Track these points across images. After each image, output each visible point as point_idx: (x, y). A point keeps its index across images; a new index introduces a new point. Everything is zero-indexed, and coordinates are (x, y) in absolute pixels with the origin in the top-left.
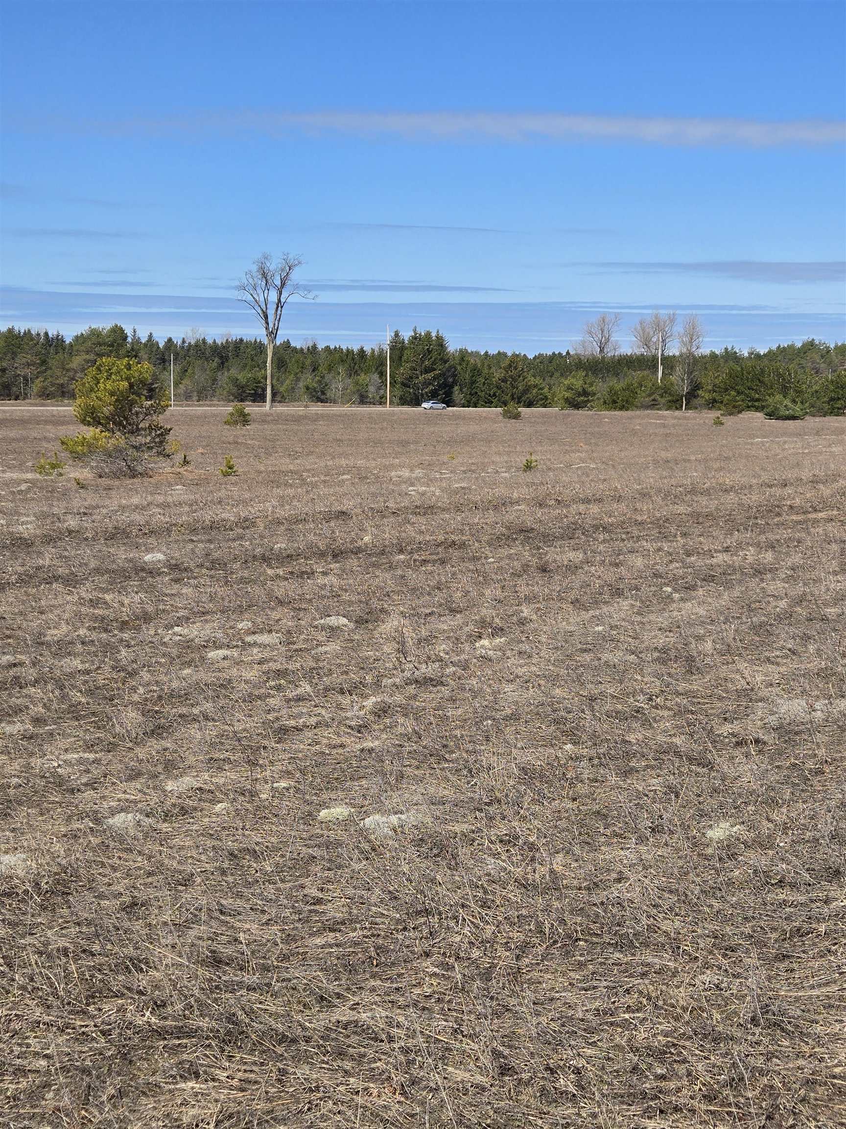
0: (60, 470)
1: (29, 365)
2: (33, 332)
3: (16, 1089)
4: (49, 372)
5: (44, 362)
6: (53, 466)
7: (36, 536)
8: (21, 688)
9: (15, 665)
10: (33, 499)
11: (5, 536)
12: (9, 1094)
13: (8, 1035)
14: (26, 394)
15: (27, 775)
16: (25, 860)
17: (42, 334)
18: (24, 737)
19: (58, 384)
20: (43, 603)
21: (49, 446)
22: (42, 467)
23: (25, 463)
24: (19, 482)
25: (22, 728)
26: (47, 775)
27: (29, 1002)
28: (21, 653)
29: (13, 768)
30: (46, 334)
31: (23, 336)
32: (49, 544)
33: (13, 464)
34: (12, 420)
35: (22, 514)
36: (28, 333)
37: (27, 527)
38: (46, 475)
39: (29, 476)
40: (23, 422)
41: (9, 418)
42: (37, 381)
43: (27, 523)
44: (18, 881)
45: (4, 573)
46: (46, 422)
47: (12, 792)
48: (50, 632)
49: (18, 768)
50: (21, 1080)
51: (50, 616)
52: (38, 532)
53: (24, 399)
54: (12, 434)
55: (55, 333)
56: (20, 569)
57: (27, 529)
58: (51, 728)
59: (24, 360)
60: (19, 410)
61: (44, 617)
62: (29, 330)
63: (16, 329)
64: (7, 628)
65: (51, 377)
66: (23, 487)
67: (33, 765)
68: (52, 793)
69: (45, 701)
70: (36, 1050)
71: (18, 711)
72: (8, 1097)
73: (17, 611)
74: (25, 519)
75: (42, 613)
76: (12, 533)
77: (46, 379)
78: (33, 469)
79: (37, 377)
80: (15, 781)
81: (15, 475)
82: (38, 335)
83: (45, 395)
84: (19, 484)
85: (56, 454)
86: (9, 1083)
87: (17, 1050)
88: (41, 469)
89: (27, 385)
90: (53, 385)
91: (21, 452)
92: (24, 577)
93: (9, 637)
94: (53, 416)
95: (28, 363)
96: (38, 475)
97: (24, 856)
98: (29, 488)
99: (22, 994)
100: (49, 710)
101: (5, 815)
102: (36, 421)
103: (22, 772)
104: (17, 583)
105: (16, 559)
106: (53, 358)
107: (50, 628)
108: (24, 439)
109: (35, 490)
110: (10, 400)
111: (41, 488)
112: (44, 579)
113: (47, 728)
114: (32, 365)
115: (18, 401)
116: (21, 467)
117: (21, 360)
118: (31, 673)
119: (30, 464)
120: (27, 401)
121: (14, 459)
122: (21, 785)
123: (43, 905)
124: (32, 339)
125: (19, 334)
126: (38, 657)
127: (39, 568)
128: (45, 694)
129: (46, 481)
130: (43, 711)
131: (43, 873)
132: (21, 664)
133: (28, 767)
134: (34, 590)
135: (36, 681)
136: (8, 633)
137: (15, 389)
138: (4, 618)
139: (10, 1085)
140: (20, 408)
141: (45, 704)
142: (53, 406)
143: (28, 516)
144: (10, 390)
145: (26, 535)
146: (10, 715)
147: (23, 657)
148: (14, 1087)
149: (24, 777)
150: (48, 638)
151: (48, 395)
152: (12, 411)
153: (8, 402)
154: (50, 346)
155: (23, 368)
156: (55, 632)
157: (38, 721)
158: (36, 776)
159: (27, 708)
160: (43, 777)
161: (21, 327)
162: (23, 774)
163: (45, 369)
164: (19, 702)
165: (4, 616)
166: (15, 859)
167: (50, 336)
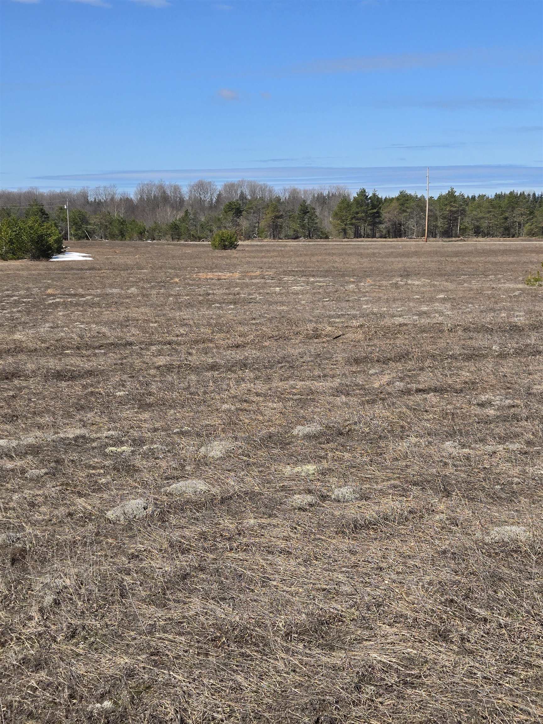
0: (540, 283)
1: (522, 215)
2: (526, 194)
3: (526, 675)
4: (535, 219)
5: (531, 213)
6: (536, 280)
7: (526, 325)
8: (518, 421)
9: (513, 406)
10: (523, 301)
11: (506, 324)
12: (522, 677)
13: (519, 640)
14: (519, 234)
15: (524, 477)
16: (525, 531)
17: (531, 194)
18: (521, 453)
19: (540, 227)
20: (531, 368)
21: (534, 267)
22: (530, 281)
23: (518, 277)
24: (514, 290)
25: (519, 447)
26: (537, 478)
27: (533, 622)
28: (517, 399)
29: (515, 471)
30: (534, 194)
31: (519, 196)
32: (534, 330)
33: (510, 278)
34: (510, 250)
35: (516, 310)
36: (522, 194)
37: (520, 319)
38: (532, 286)
39: (521, 286)
40: (517, 252)
41: (508, 249)
42: (527, 225)
43: (520, 316)
44: (522, 544)
45: (505, 347)
46: (532, 251)
47: (515, 486)
48: (535, 387)
49: (518, 472)
50: (529, 670)
51: (536, 376)
52: (527, 322)
53: (518, 237)
54: (510, 259)
55: (540, 194)
56: (515, 346)
57: (520, 320)
58: (538, 448)
59: (519, 212)
60: (515, 244)
61: (531, 377)
62: (523, 193)
63: (515, 191)
64: (508, 383)
65: (536, 222)
66: (517, 293)
67: (527, 471)
68: (539, 490)
69: (534, 430)
70: (538, 653)
71: (517, 436)
72: (522, 679)
73: (514, 372)
74: (518, 313)
75: (530, 374)
76: (510, 323)
77: (532, 224)
78: (523, 282)
79: (527, 223)
80: (516, 480)
81: (511, 286)
82: (529, 195)
83: (531, 234)
84: (514, 292)
85: (538, 272)
86: (522, 671)
87: (526, 651)
88: (528, 282)
89: (520, 228)
90: (537, 227)
91: (515, 271)
92: (518, 351)
93: (509, 388)
94: (536, 247)
95: (522, 213)
96: (526, 286)
97: (523, 528)
98: (521, 294)
99: (527, 616)
100: (536, 437)
101: (511, 500)
102: (526, 251)
103: (521, 475)
104: (514, 354)
105: (513, 339)
106: (538, 210)
107: (535, 384)
108: (518, 263)
109: (524, 295)
110: (509, 237)
111: (528, 294)
112: (531, 353)
113: (535, 448)
114: (524, 215)
115: (514, 238)
116: (515, 281)
117: (517, 211)
118: (525, 413)
119: (521, 278)
120: (520, 238)
121: (511, 275)
122: (520, 483)
123: (537, 561)
124: (525, 198)
125: (517, 195)
126: (528, 402)
127: (527, 345)
128: (533, 426)
129: (531, 289)
130: (532, 437)
131: (537, 541)
132: (517, 406)
133: (524, 472)
134: (525, 359)
135: (527, 417)
136: (509, 385)
137: (512, 230)
138: (506, 376)
139: (522, 672)
140: (515, 243)
141: (533, 433)
142: (536, 241)
143: (520, 311)
144: (509, 231)
145: (519, 324)
146: (511, 438)
147: (519, 402)
148: (525, 673)
149: (522, 478)
150: (535, 391)
151: (533, 234)
152: (510, 245)
153: (508, 239)
154: (536, 202)
155: (519, 217)
156: (539, 387)
157: (529, 443)
158: (529, 478)
159: (522, 434)
160: (533, 479)
161: (518, 190)
162: (521, 476)
163: (532, 218)
164: (516, 429)
165: (506, 375)
166: (519, 529)
167: (537, 196)
